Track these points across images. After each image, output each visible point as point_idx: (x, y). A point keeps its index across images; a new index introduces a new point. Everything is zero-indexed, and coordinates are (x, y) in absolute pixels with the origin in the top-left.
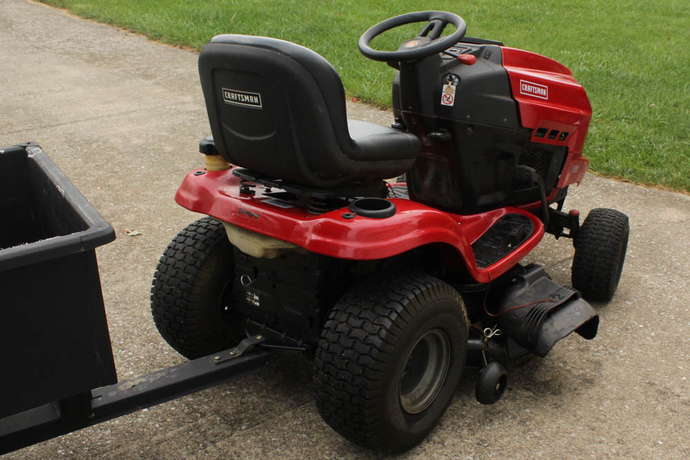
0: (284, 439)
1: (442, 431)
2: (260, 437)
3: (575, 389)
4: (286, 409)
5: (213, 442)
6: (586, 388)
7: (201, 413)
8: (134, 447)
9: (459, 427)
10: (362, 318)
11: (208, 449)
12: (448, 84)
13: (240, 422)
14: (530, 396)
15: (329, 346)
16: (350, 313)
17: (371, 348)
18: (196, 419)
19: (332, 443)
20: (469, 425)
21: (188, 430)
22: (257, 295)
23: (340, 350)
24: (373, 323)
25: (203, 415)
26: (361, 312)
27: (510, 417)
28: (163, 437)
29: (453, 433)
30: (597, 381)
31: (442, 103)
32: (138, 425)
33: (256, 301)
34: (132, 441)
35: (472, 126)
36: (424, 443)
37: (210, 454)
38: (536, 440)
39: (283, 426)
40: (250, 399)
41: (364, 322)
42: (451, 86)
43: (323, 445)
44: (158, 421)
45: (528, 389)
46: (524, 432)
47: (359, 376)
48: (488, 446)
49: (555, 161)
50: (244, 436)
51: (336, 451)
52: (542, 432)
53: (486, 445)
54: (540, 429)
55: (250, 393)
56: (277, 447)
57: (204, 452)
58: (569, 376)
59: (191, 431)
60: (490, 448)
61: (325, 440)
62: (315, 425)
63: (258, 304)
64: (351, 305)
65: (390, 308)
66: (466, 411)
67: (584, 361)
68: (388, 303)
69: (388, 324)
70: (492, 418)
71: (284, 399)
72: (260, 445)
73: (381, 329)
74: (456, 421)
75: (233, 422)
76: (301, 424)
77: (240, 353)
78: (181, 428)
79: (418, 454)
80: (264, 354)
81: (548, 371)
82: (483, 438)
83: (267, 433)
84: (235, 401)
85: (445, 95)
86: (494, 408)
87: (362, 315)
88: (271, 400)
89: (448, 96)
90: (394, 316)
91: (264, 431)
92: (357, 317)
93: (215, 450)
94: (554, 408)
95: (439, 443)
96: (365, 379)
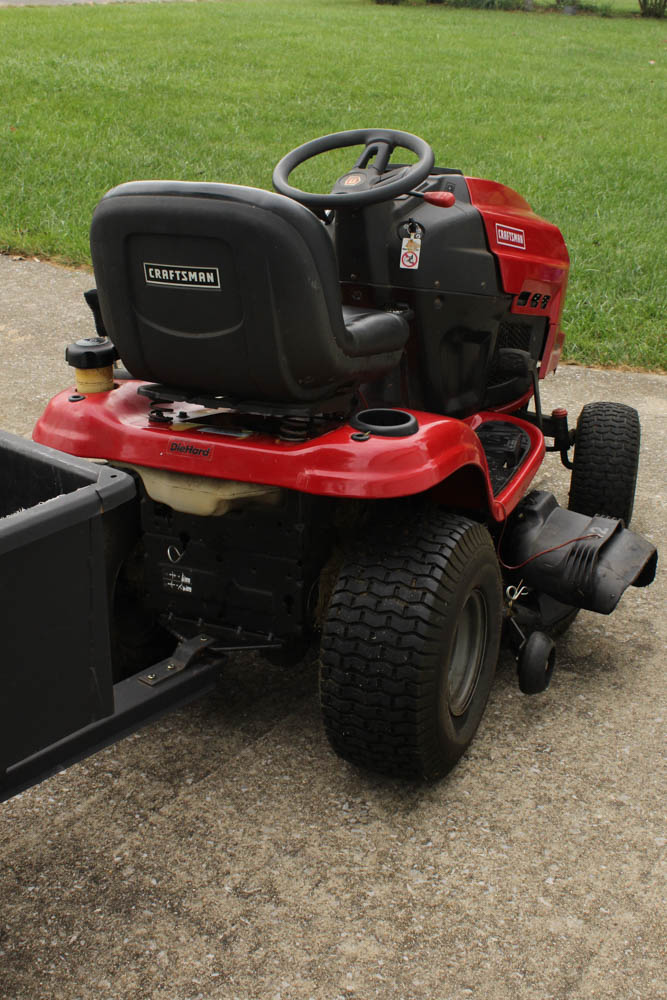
0: (260, 787)
1: (479, 742)
2: (222, 790)
3: (632, 661)
4: (240, 747)
5: (154, 809)
6: (645, 657)
7: (111, 772)
8: (33, 836)
9: (499, 732)
10: (393, 583)
11: (151, 819)
12: (409, 236)
13: (179, 774)
14: (576, 678)
15: (346, 629)
16: (370, 579)
17: (416, 622)
18: (108, 782)
19: (333, 781)
20: (512, 728)
21: (105, 799)
22: (187, 576)
23: (368, 632)
24: (411, 588)
25: (117, 774)
26: (388, 574)
27: (562, 709)
28: (71, 814)
29: (496, 742)
30: (656, 646)
31: (402, 266)
32: (21, 805)
33: (185, 584)
34: (23, 828)
35: (441, 297)
36: (462, 761)
37: (158, 825)
38: (613, 734)
39: (248, 770)
40: (177, 741)
41: (397, 588)
42: (415, 240)
43: (321, 786)
44: (49, 794)
45: (569, 670)
46: (590, 726)
47: (403, 664)
48: (551, 751)
49: (534, 339)
50: (197, 792)
51: (343, 791)
52: (615, 722)
53: (548, 750)
54: (610, 719)
55: (171, 732)
56: (255, 800)
57: (147, 825)
58: (614, 644)
59: (110, 798)
60: (555, 753)
61: (321, 779)
62: (293, 761)
63: (189, 589)
64: (367, 567)
65: (429, 564)
66: (499, 710)
67: (625, 622)
68: (424, 556)
69: (433, 585)
70: (539, 714)
71: (228, 731)
72: (229, 801)
73: (424, 594)
74: (492, 725)
75: (168, 776)
76: (274, 763)
77: (184, 665)
78: (93, 798)
79: (462, 777)
80: (216, 662)
81: (584, 642)
82: (540, 741)
83: (229, 784)
84: (154, 746)
85: (406, 254)
86: (535, 701)
87: (392, 578)
88: (208, 737)
89: (409, 255)
90: (438, 573)
91: (224, 781)
92: (384, 582)
93: (163, 819)
94: (615, 689)
95: (482, 758)
96: (414, 669)
